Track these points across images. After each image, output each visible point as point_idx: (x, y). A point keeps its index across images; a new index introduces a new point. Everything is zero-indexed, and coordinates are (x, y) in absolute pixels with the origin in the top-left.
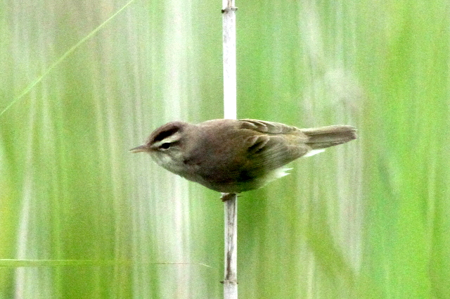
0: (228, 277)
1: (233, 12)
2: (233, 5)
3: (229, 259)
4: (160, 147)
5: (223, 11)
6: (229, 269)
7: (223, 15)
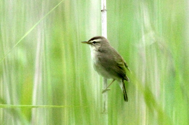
1: (106, 11)
2: (105, 8)
3: (105, 104)
4: (92, 43)
5: (102, 11)
6: (104, 108)
7: (102, 12)
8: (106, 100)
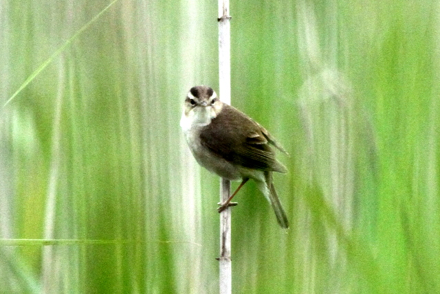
0: (223, 254)
1: (228, 21)
2: (228, 14)
3: (224, 238)
5: (219, 20)
6: (224, 247)
7: (219, 23)
8: (227, 228)
